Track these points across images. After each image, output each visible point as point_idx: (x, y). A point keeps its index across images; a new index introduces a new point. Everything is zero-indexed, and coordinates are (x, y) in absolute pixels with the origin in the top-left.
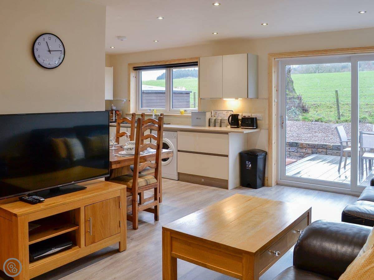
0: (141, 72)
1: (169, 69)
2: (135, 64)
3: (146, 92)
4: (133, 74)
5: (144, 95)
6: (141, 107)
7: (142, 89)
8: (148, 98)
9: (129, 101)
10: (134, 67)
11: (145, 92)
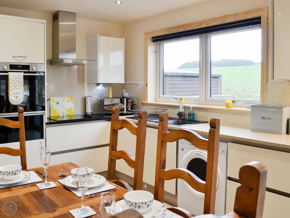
0: (163, 44)
1: (205, 34)
2: (154, 31)
3: (170, 75)
4: (151, 48)
5: (167, 79)
6: (163, 95)
7: (165, 71)
8: (173, 82)
9: (147, 85)
10: (153, 38)
11: (168, 74)
